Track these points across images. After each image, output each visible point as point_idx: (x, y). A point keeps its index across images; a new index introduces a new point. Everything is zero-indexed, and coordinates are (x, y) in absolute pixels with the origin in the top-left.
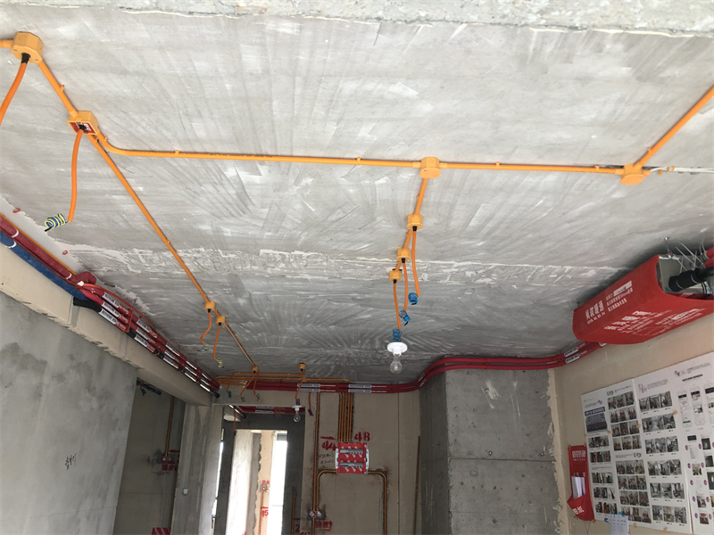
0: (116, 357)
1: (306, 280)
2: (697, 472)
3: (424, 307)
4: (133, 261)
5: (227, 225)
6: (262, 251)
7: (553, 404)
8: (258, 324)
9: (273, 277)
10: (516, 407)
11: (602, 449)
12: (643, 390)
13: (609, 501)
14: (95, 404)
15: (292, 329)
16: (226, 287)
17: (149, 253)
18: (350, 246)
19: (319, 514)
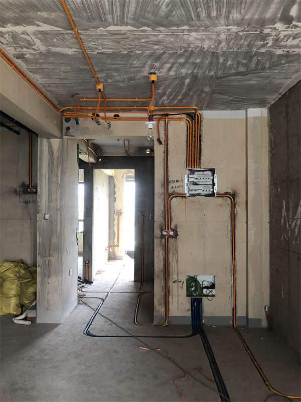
19: (172, 233)
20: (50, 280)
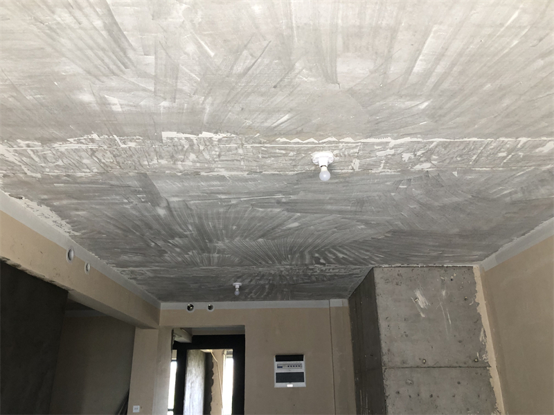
6: (165, 135)
7: (483, 310)
8: (186, 241)
10: (446, 315)
15: (220, 245)
16: (139, 192)
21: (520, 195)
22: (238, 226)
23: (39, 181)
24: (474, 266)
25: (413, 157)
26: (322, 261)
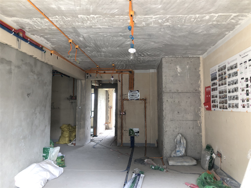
0: (41, 61)
1: (100, 28)
2: (243, 90)
3: (148, 37)
4: (35, 23)
5: (61, 4)
6: (79, 16)
7: (201, 73)
8: (91, 48)
9: (88, 27)
10: (188, 75)
11: (215, 87)
12: (229, 63)
13: (216, 104)
14: (36, 77)
15: (103, 50)
16: (73, 33)
17: (39, 19)
18: (110, 11)
19: (124, 113)
20: (81, 130)
21: (205, 32)
22: (109, 43)
23: (40, 30)
24: (201, 57)
25: (162, 21)
26: (142, 55)
